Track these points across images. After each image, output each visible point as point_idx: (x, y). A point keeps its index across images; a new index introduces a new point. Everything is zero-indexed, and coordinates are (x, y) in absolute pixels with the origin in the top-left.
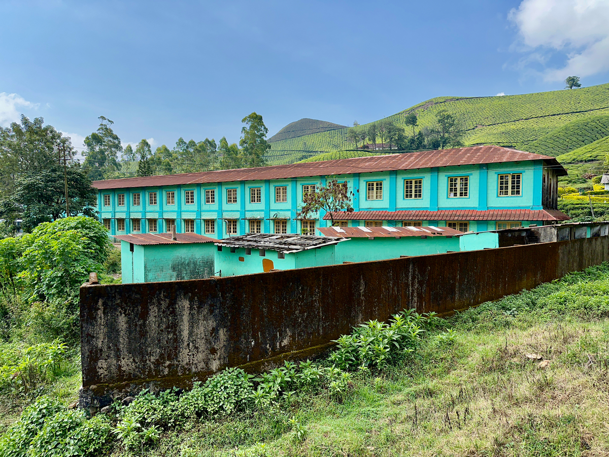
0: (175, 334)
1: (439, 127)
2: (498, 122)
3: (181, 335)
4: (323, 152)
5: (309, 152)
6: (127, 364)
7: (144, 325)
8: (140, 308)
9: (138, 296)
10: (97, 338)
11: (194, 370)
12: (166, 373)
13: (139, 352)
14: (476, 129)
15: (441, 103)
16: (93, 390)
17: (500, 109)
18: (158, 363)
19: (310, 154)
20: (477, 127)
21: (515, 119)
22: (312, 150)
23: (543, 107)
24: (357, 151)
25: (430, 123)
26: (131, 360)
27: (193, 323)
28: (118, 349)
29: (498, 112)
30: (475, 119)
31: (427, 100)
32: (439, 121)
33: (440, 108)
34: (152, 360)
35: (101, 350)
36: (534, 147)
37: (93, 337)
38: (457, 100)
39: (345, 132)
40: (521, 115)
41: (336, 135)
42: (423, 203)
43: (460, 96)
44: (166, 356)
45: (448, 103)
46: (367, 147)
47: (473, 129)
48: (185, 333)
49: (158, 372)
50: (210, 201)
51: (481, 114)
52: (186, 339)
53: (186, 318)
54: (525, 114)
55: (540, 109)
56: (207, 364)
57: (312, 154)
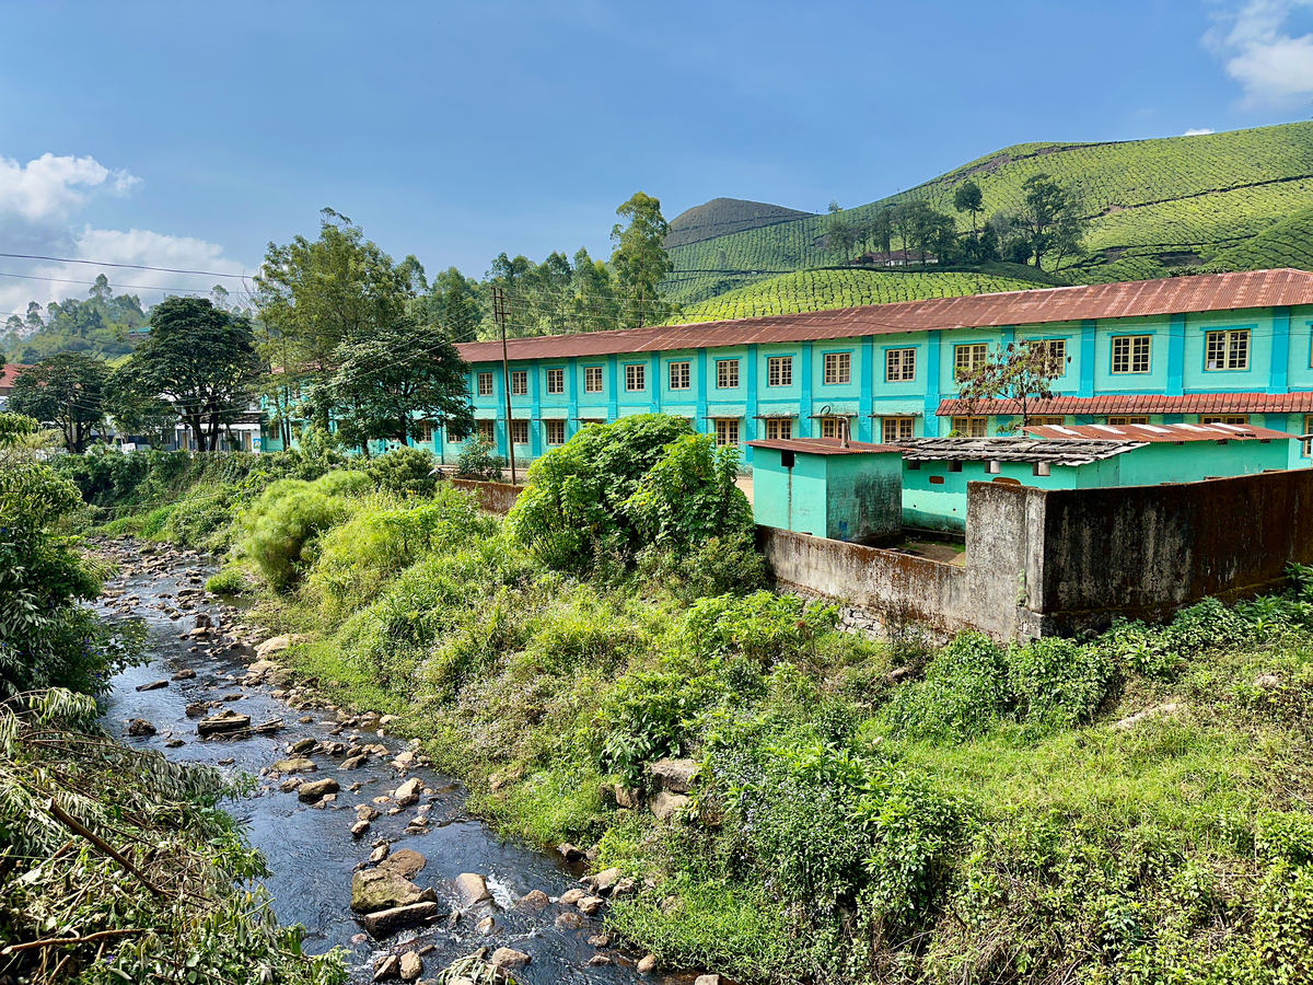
0: (1139, 553)
1: (1028, 212)
2: (1158, 197)
3: (1146, 555)
4: (762, 272)
5: (732, 272)
6: (1088, 588)
7: (1108, 540)
8: (1105, 518)
9: (1104, 504)
10: (1061, 555)
11: (1156, 599)
12: (1128, 601)
13: (1100, 574)
14: (1107, 216)
15: (1026, 157)
16: (1055, 618)
17: (1162, 167)
18: (1120, 589)
19: (734, 277)
20: (1108, 210)
21: (1198, 189)
22: (738, 268)
23: (1262, 162)
24: (850, 268)
25: (1001, 203)
26: (1093, 584)
27: (1159, 540)
28: (1081, 569)
29: (1158, 176)
30: (1105, 193)
31: (995, 151)
32: (1030, 200)
33: (1024, 169)
34: (1114, 585)
35: (1063, 570)
36: (1249, 255)
37: (1057, 553)
38: (1064, 149)
39: (812, 227)
40: (1212, 182)
41: (791, 233)
42: (1154, 381)
43: (1069, 142)
44: (1128, 580)
45: (1044, 156)
46: (870, 260)
47: (1101, 215)
48: (1150, 552)
49: (1119, 599)
50: (680, 385)
51: (1118, 180)
52: (1150, 560)
53: (1152, 533)
54: (1220, 179)
55: (1256, 167)
56: (1170, 593)
57: (739, 277)
